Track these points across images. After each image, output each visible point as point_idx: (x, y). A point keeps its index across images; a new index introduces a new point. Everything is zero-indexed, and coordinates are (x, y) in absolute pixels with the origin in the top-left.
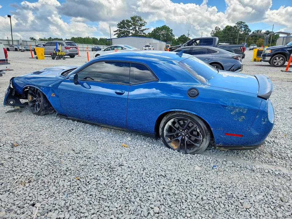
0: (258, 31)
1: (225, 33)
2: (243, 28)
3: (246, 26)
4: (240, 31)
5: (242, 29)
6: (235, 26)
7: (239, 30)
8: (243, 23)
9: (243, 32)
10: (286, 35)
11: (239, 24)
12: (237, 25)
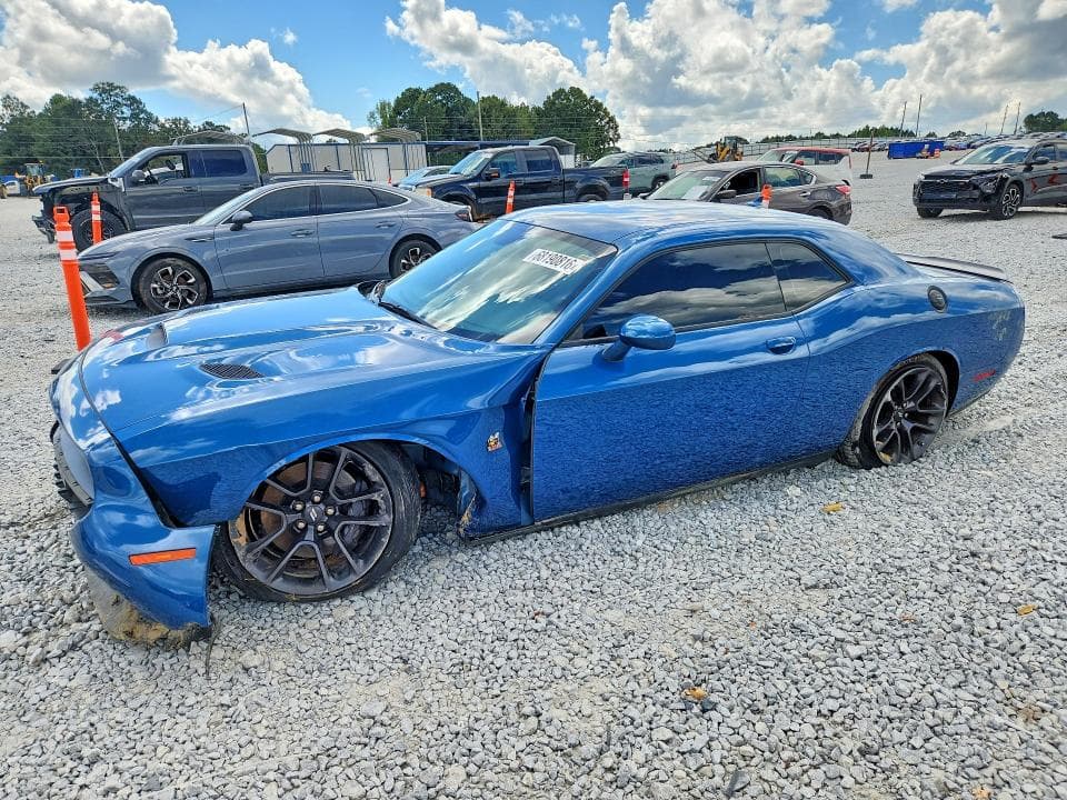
0: (175, 121)
1: (58, 123)
2: (125, 109)
3: (133, 100)
4: (119, 119)
5: (122, 113)
6: (91, 98)
7: (110, 115)
8: (117, 87)
9: (128, 122)
10: (292, 140)
11: (104, 91)
12: (95, 95)
